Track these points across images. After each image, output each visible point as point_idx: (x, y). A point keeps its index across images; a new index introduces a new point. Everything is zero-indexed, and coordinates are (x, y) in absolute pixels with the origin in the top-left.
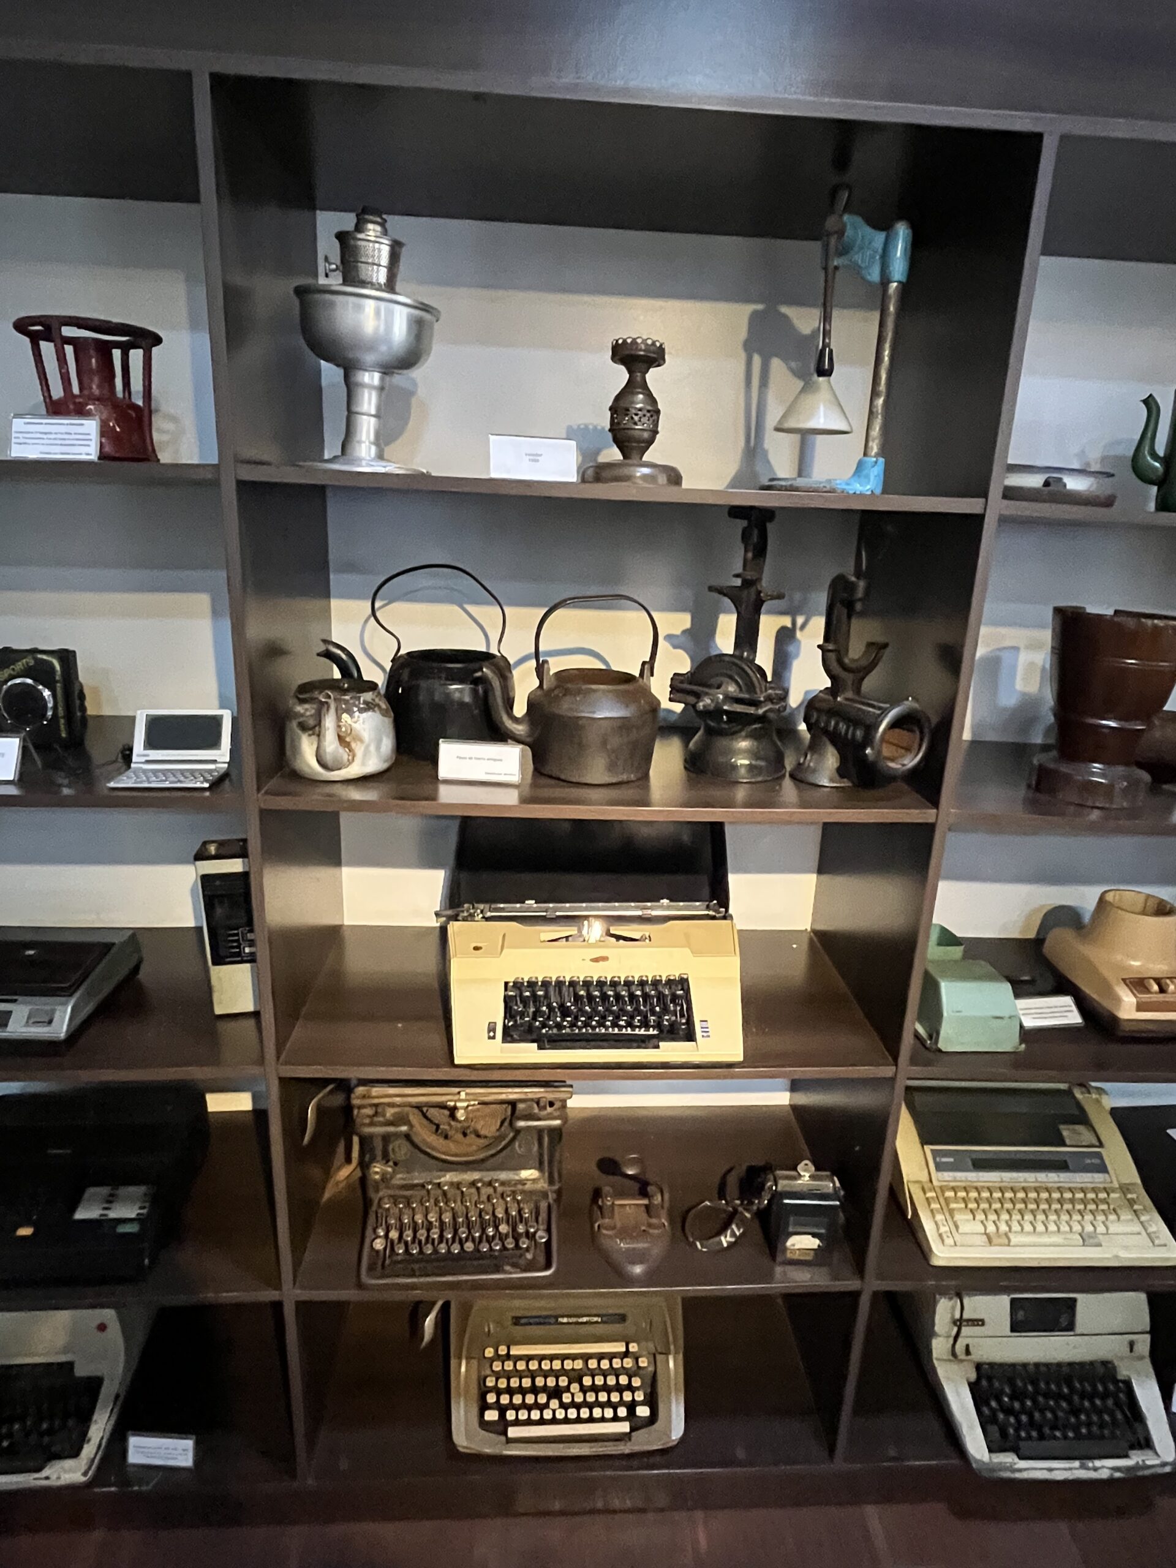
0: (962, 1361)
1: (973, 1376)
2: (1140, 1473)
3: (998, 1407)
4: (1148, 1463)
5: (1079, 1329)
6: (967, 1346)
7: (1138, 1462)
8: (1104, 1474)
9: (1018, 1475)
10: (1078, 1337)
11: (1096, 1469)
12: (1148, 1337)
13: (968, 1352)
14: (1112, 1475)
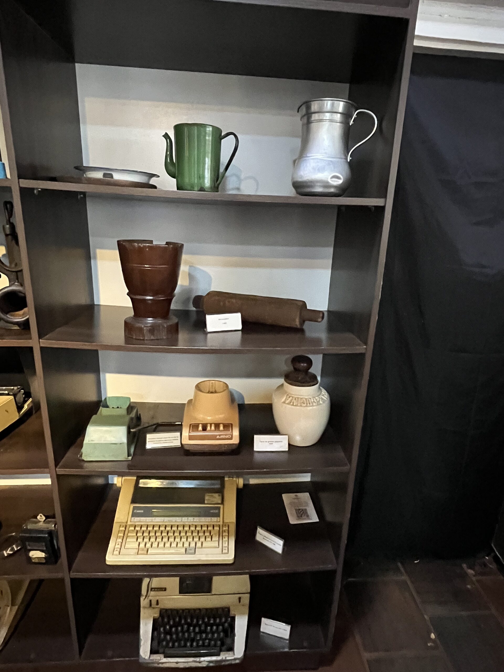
0: (154, 608)
1: (157, 615)
2: (223, 663)
3: (163, 631)
4: (228, 658)
5: (213, 592)
6: (157, 601)
7: (223, 658)
8: (204, 664)
9: (161, 665)
10: (214, 596)
11: (200, 662)
12: (248, 596)
13: (157, 603)
14: (208, 664)
